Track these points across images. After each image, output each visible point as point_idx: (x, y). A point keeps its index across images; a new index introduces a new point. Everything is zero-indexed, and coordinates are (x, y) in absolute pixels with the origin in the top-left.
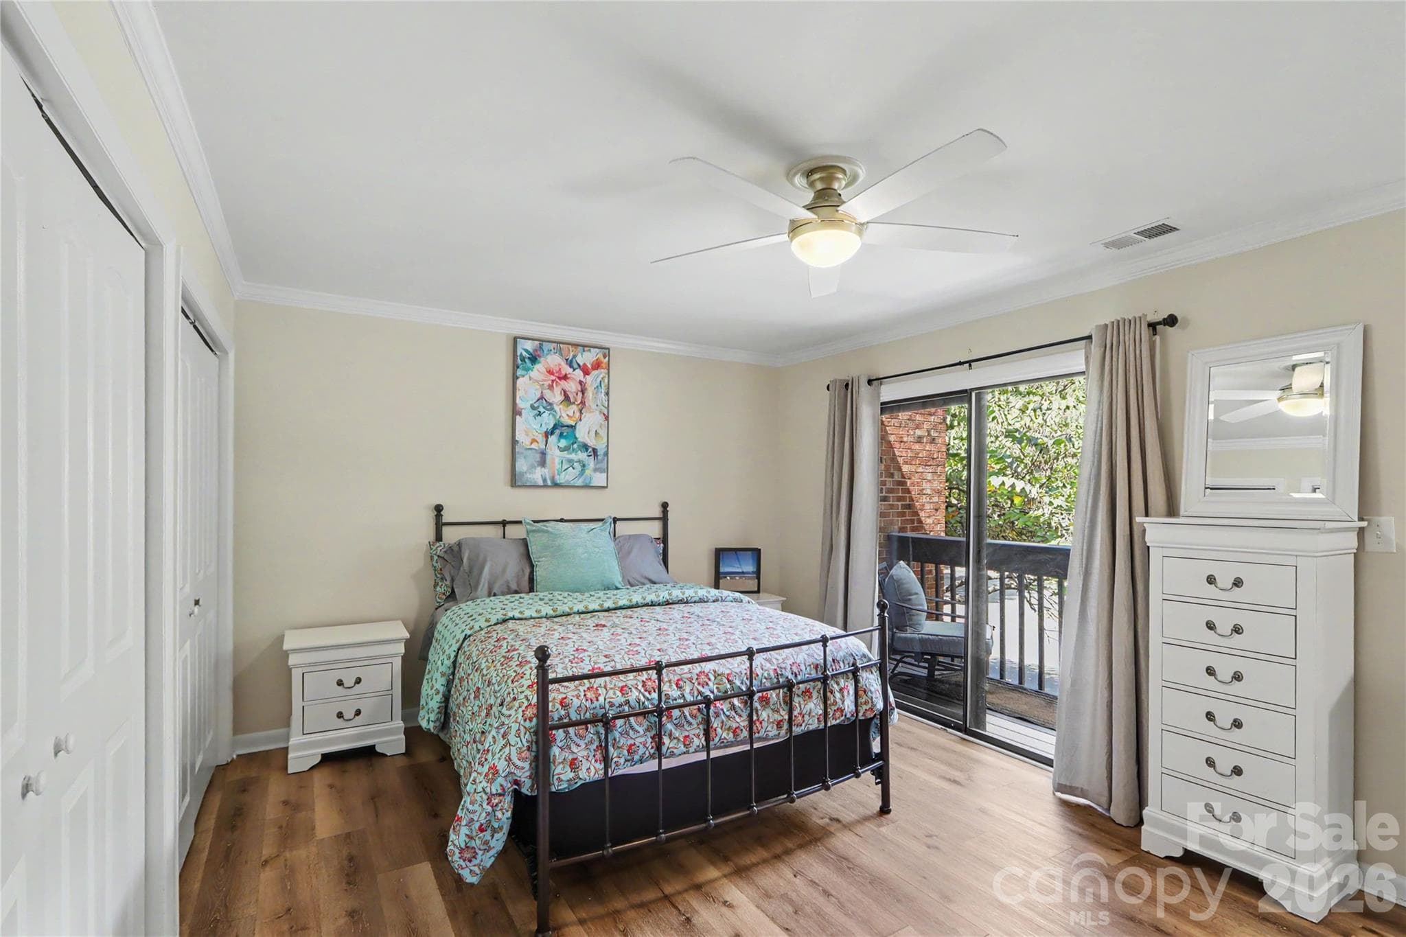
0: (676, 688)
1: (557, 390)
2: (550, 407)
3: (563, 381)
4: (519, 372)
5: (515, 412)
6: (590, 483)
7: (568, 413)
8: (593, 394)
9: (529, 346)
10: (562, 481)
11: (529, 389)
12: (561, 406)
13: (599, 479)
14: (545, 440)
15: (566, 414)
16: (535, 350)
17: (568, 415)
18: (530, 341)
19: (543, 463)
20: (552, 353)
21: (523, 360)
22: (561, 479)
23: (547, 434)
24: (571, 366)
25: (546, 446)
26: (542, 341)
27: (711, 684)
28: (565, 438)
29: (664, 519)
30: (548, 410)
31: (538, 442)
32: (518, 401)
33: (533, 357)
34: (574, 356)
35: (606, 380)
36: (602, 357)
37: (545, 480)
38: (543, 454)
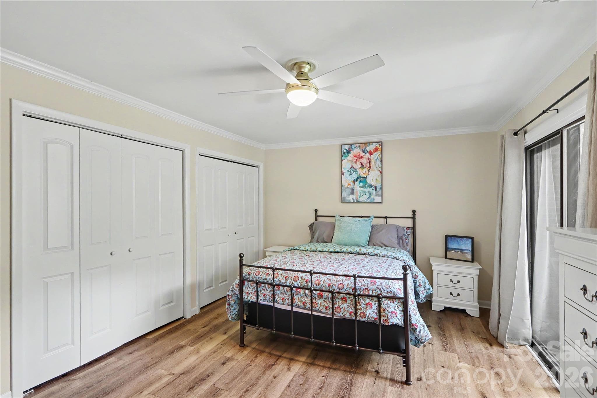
0: (285, 279)
1: (358, 163)
2: (355, 170)
3: (361, 159)
4: (343, 158)
5: (342, 174)
6: (374, 201)
7: (363, 172)
8: (374, 163)
9: (347, 147)
10: (360, 201)
11: (347, 165)
12: (360, 170)
13: (378, 199)
14: (353, 184)
15: (362, 173)
16: (349, 148)
17: (363, 173)
18: (347, 145)
19: (353, 193)
20: (356, 148)
21: (344, 153)
22: (361, 199)
23: (355, 182)
24: (364, 152)
25: (354, 186)
26: (351, 145)
27: (298, 282)
28: (362, 182)
29: (414, 218)
30: (354, 172)
31: (351, 185)
32: (343, 170)
33: (348, 151)
34: (365, 148)
35: (381, 156)
36: (378, 146)
37: (353, 200)
38: (353, 189)
